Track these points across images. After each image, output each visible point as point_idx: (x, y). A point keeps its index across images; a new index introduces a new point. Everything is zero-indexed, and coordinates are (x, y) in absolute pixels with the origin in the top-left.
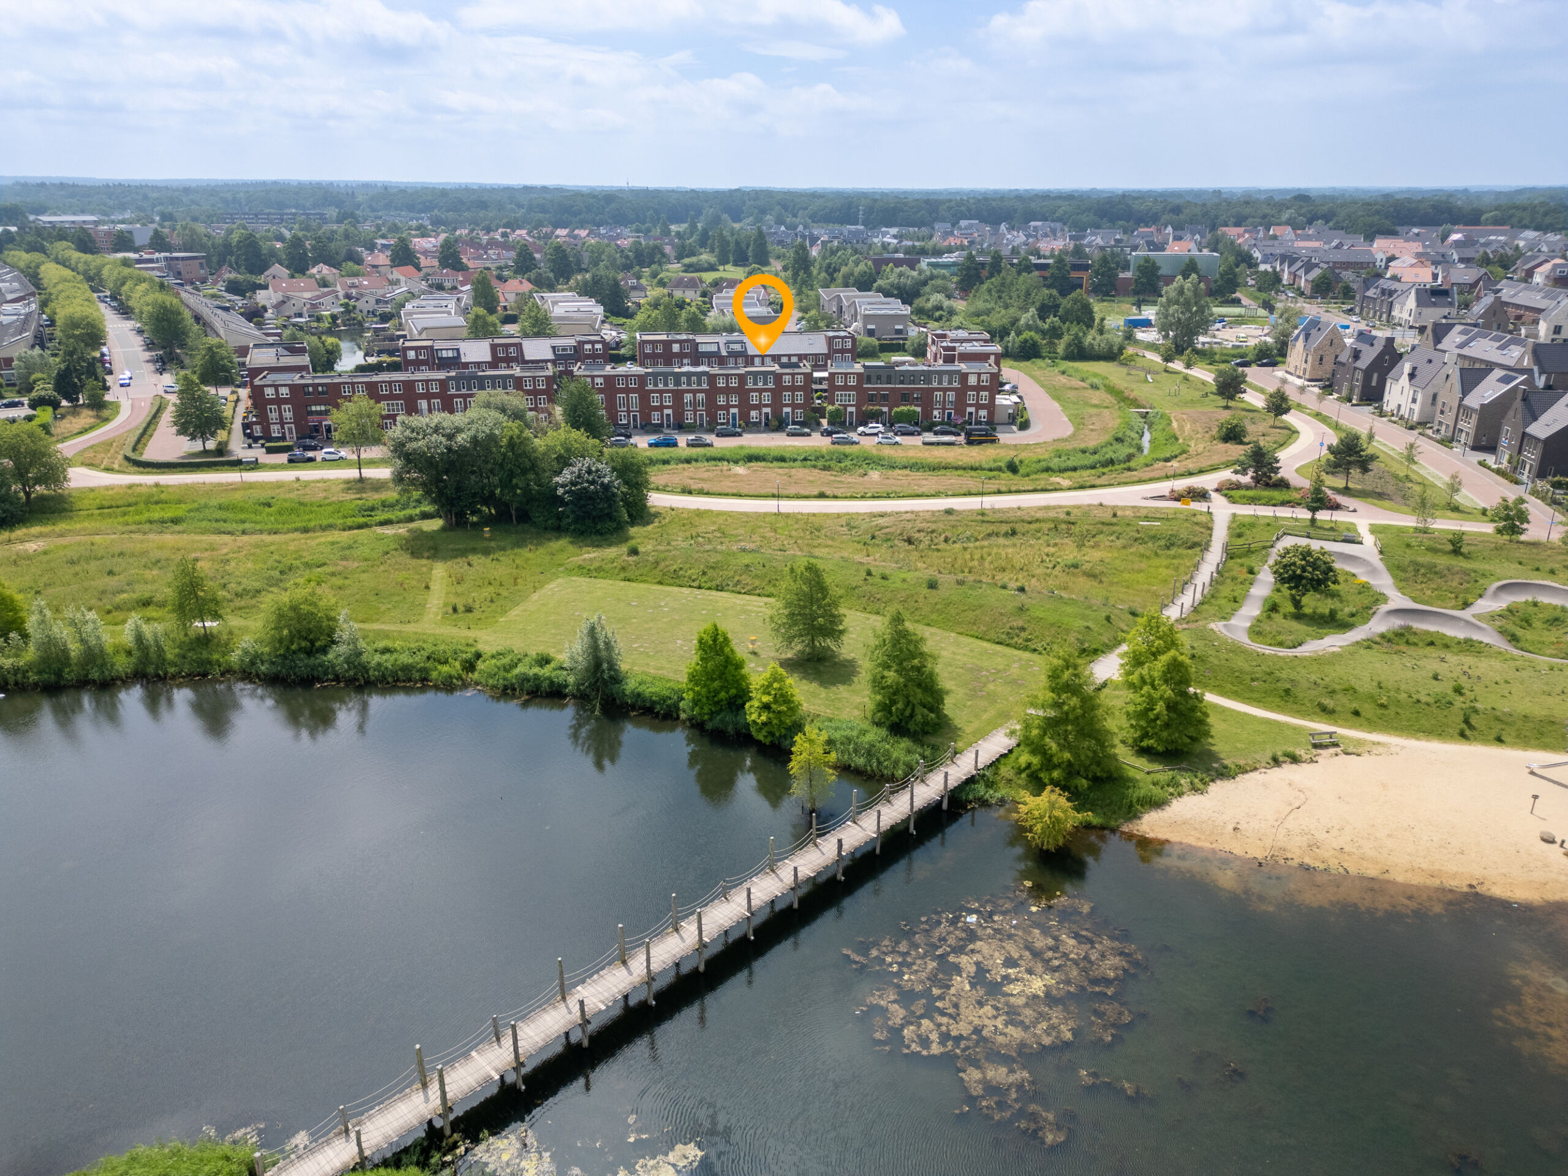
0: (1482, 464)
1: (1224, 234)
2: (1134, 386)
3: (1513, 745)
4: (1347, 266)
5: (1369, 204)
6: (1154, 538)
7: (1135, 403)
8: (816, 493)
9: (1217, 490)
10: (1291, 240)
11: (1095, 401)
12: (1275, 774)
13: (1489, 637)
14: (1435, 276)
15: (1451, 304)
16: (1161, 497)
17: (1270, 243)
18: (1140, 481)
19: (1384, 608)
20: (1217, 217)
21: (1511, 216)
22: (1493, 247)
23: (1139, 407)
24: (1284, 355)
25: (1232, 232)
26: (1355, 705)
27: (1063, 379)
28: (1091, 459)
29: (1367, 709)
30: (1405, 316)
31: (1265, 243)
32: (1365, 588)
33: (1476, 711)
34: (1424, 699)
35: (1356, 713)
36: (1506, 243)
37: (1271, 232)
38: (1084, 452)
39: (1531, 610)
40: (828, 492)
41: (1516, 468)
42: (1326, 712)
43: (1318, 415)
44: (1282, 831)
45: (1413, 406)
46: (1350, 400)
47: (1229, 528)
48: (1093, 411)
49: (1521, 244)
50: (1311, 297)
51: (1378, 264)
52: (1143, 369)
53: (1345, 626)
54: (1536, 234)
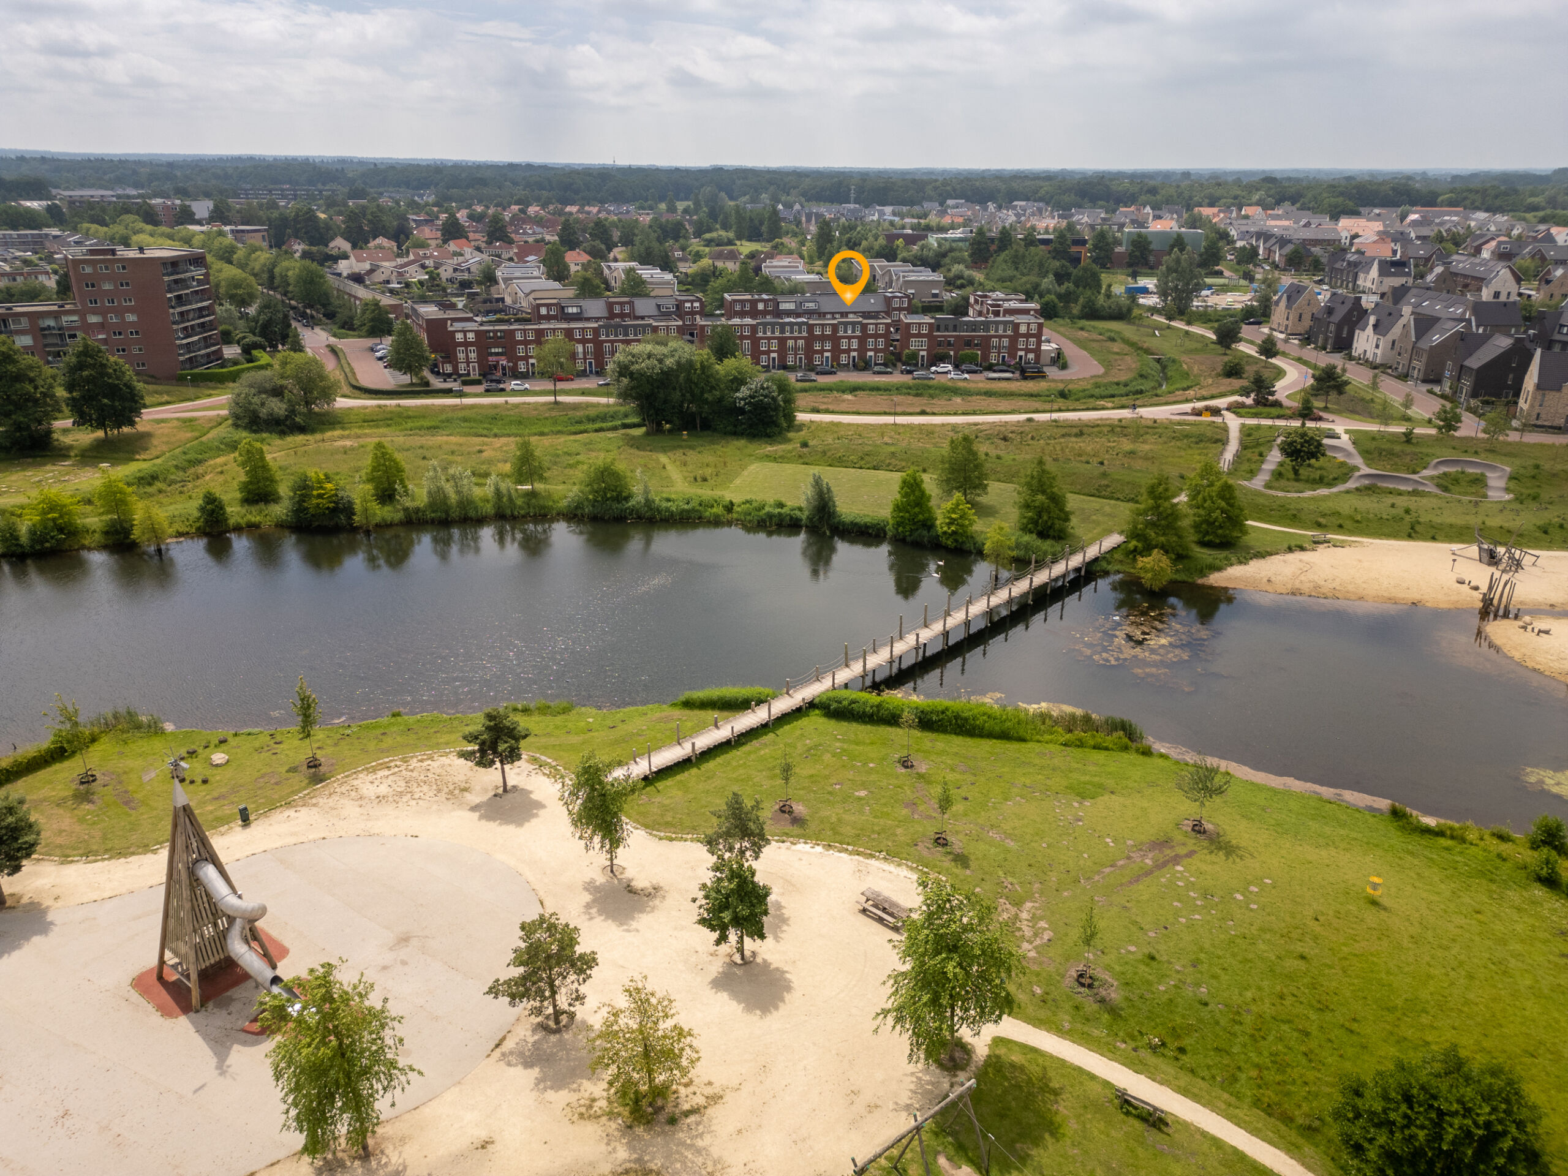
0: (1430, 392)
1: (1200, 214)
2: (1145, 339)
3: (1442, 541)
4: (1316, 242)
5: (1334, 186)
6: (1187, 436)
7: (1148, 351)
8: (918, 410)
9: (1228, 409)
10: (1262, 220)
11: (1116, 350)
12: (1290, 557)
13: (1431, 488)
14: (1395, 252)
15: (1408, 274)
16: (1186, 414)
17: (1244, 222)
18: (1167, 404)
19: (1357, 474)
20: (1191, 198)
21: (1465, 198)
22: (1447, 227)
23: (1153, 354)
24: (1269, 316)
25: (1206, 211)
26: (1340, 521)
27: (1085, 334)
28: (1123, 390)
29: (1348, 524)
30: (1369, 284)
31: (1240, 222)
32: (1343, 464)
33: (1419, 523)
34: (1385, 517)
35: (1340, 526)
36: (1458, 223)
37: (1243, 213)
38: (1118, 384)
39: (1461, 476)
40: (928, 410)
41: (1456, 392)
42: (1319, 525)
43: (1299, 360)
44: (1297, 582)
45: (1377, 351)
46: (1325, 349)
47: (1240, 431)
48: (1117, 357)
49: (1473, 224)
50: (1285, 270)
51: (1343, 241)
52: (1148, 327)
53: (1330, 485)
54: (1486, 215)
